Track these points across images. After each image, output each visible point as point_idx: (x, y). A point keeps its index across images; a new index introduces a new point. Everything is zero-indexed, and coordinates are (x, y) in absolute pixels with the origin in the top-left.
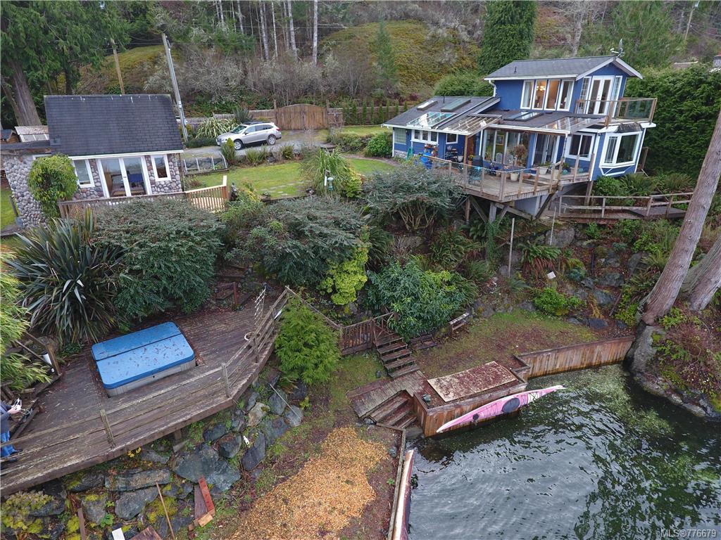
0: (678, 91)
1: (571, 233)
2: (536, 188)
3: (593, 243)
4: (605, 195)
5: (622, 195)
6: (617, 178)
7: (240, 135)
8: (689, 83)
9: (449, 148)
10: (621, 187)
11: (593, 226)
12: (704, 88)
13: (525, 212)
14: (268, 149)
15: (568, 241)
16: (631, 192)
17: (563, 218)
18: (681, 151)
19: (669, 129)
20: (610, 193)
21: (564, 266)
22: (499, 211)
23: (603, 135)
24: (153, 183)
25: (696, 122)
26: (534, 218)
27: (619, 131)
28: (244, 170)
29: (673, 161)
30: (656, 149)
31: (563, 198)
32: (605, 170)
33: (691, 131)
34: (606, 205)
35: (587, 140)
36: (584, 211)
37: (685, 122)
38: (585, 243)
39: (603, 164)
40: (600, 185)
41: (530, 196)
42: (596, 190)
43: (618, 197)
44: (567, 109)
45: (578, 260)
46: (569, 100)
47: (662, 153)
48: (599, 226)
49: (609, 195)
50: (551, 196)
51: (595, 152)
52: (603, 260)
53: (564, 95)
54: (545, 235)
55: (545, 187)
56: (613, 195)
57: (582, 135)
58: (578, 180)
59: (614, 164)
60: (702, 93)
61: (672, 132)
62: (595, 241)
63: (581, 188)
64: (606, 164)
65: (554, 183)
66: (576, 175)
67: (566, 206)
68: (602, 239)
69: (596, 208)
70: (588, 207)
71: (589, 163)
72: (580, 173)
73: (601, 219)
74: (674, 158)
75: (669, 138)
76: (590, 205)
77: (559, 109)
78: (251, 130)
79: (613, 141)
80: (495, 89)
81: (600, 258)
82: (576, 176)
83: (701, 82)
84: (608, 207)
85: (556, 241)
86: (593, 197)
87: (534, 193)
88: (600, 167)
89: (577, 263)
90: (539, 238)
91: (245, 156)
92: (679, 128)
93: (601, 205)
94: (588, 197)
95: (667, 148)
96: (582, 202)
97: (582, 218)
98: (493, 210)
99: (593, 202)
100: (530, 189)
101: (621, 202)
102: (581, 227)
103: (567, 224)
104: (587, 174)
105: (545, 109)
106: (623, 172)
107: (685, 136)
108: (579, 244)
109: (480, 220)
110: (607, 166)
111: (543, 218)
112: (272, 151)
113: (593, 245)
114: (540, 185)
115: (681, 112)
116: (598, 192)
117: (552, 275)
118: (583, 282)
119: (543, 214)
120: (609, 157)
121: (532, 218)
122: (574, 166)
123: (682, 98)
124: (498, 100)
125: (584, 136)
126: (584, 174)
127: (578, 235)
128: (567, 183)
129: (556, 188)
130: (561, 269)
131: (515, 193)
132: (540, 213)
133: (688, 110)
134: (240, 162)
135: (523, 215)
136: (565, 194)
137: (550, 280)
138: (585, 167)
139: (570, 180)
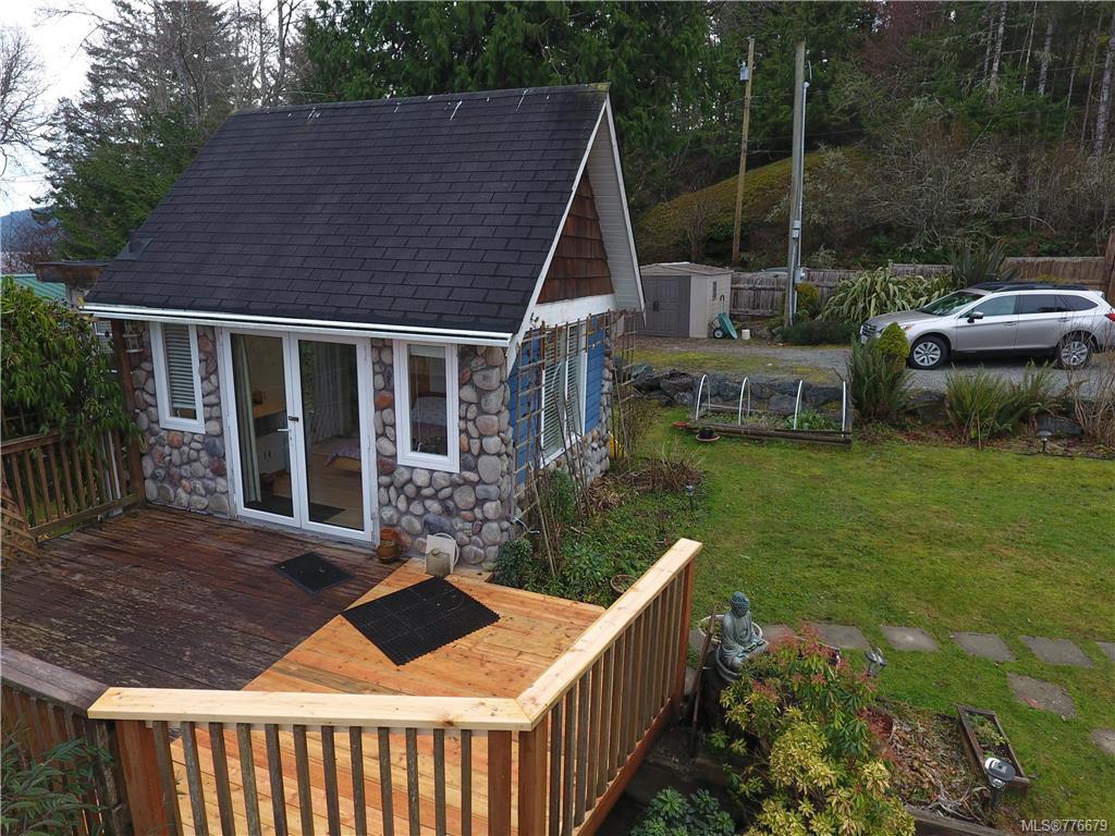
7: (947, 323)
14: (1056, 382)
24: (386, 465)
28: (919, 452)
78: (994, 308)
91: (942, 398)
112: (1074, 394)
134: (913, 413)
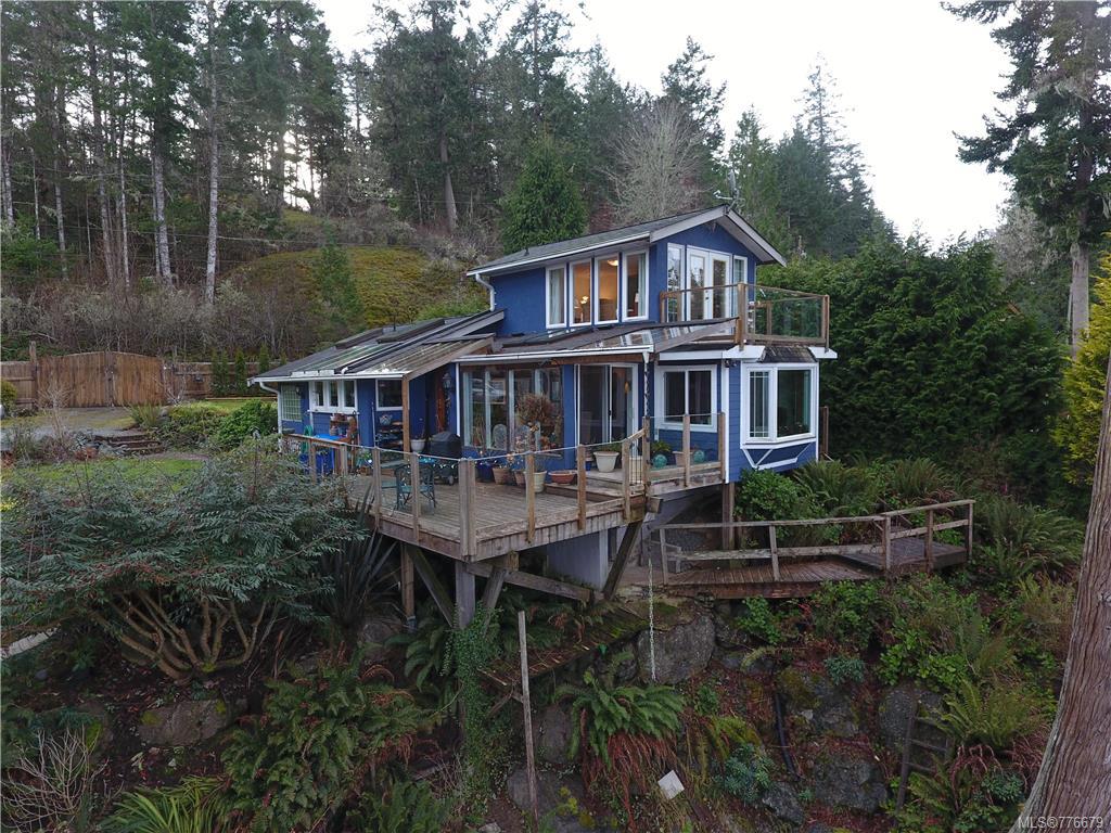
0: (855, 295)
1: (706, 632)
2: (582, 511)
3: (769, 656)
4: (769, 517)
5: (808, 516)
6: (787, 472)
8: (873, 280)
9: (384, 420)
10: (799, 495)
11: (757, 606)
12: (906, 286)
13: (568, 581)
15: (700, 657)
16: (828, 507)
17: (675, 587)
18: (893, 414)
19: (858, 370)
20: (780, 512)
21: (702, 747)
22: (482, 586)
23: (734, 365)
25: (908, 350)
26: (599, 597)
27: (769, 358)
29: (883, 436)
30: (842, 414)
31: (667, 531)
32: (756, 454)
33: (904, 370)
34: (780, 544)
35: (701, 382)
36: (725, 565)
37: (887, 351)
38: (748, 660)
39: (746, 440)
40: (749, 493)
41: (569, 533)
42: (746, 507)
43: (804, 521)
44: (644, 316)
45: (738, 721)
46: (644, 297)
47: (855, 421)
48: (774, 604)
49: (779, 518)
50: (633, 528)
51: (726, 408)
52: (809, 715)
53: (633, 290)
54: (636, 646)
55: (609, 506)
56: (788, 517)
57: (687, 370)
58: (697, 480)
59: (773, 439)
60: (905, 294)
61: (866, 375)
62: (773, 650)
63: (706, 502)
64: (756, 439)
65: (634, 491)
66: (690, 468)
67: (679, 555)
68: (790, 642)
69: (755, 554)
70: (734, 555)
71: (716, 438)
72: (698, 462)
73: (773, 585)
74: (883, 430)
75: (861, 388)
76: (737, 547)
77: (625, 319)
79: (759, 382)
80: (492, 293)
81: (799, 708)
82: (690, 471)
83: (894, 274)
84: (784, 551)
85: (668, 661)
86: (740, 524)
87: (579, 523)
88: (742, 447)
89: (739, 731)
90: (618, 659)
92: (875, 365)
93: (766, 544)
94: (730, 525)
95: (863, 409)
96: (715, 541)
97: (726, 586)
98: (466, 586)
99: (744, 538)
100: (565, 510)
101: (808, 536)
102: (726, 609)
103: (689, 605)
104: (717, 464)
105: (597, 323)
106: (794, 460)
107: (892, 381)
108: (730, 661)
109: (437, 614)
110: (758, 443)
111: (626, 591)
113: (770, 663)
114: (593, 498)
115: (872, 334)
116: (750, 510)
117: (671, 784)
118: (767, 801)
119: (622, 583)
120: (759, 422)
121: (592, 596)
122: (680, 448)
123: (868, 308)
124: (500, 316)
125: (692, 374)
126: (710, 465)
127: (723, 636)
128: (669, 489)
129: (642, 504)
130: (696, 754)
131: (518, 529)
132: (613, 579)
133: (886, 329)
135: (565, 590)
136: (671, 523)
137: (668, 804)
138: (708, 447)
139: (676, 482)
